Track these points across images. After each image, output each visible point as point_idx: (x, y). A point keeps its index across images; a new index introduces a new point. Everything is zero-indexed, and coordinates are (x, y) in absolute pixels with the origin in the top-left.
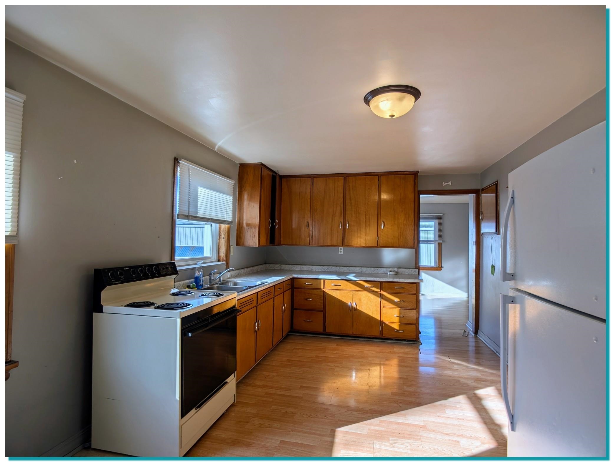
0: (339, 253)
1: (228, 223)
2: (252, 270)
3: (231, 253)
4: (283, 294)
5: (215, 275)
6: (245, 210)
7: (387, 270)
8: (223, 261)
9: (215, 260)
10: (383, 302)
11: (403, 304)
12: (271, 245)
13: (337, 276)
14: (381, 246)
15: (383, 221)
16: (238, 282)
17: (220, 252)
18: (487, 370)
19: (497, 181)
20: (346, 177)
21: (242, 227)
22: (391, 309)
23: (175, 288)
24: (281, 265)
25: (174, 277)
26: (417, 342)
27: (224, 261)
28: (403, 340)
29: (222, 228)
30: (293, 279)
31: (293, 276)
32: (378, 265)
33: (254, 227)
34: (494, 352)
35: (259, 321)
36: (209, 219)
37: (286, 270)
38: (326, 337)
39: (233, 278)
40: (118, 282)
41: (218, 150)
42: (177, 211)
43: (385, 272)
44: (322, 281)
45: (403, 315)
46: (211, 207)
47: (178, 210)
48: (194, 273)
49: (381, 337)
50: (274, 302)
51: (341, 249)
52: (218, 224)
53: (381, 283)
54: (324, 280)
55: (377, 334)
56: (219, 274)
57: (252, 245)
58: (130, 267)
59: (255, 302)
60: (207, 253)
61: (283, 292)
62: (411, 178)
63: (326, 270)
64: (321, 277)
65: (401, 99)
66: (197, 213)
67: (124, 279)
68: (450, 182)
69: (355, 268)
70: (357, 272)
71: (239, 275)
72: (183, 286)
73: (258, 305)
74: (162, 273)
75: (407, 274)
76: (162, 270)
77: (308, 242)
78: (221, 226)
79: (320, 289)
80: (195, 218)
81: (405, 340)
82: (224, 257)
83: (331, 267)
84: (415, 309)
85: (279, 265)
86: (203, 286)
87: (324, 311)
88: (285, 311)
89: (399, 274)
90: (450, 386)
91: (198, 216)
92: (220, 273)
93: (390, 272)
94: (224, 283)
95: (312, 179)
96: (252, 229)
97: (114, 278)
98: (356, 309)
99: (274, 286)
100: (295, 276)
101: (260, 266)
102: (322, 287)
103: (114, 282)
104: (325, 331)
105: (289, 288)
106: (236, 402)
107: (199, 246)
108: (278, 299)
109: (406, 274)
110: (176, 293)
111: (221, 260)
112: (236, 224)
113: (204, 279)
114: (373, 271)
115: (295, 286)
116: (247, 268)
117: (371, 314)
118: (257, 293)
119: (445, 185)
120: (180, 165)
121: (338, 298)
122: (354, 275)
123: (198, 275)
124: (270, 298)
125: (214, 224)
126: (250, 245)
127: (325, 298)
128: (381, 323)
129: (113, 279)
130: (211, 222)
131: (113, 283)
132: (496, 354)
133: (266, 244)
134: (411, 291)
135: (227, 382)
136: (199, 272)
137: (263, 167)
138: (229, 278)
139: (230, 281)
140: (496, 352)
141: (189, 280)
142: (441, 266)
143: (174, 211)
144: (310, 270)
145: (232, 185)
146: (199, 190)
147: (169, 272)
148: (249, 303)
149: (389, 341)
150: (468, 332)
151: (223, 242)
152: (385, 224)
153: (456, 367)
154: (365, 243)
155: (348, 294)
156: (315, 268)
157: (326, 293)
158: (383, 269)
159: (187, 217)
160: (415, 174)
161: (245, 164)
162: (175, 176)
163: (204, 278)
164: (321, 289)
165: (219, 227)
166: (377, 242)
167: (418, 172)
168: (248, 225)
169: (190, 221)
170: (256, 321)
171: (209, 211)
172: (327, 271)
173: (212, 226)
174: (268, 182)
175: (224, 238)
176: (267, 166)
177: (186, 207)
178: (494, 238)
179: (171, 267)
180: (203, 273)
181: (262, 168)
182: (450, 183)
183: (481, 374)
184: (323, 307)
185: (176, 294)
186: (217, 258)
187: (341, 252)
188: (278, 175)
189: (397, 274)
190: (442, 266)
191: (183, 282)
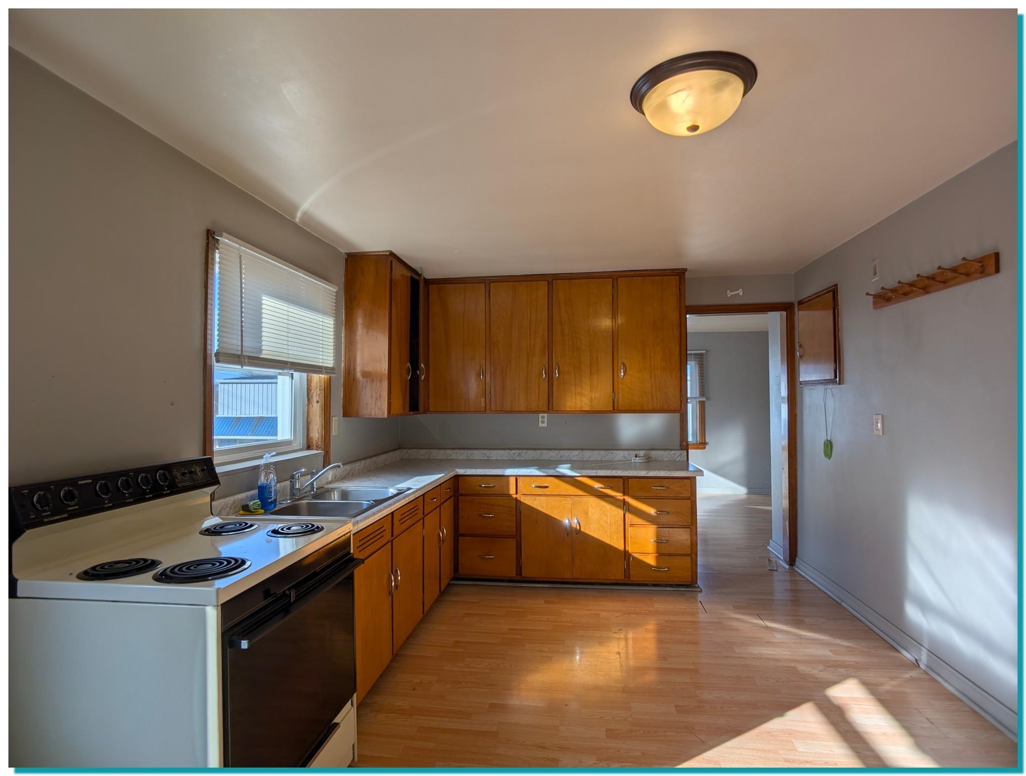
0: (541, 425)
1: (326, 372)
2: (375, 461)
3: (334, 431)
4: (439, 508)
5: (302, 479)
6: (359, 346)
7: (629, 454)
8: (317, 448)
9: (301, 447)
10: (629, 516)
11: (665, 519)
12: (411, 413)
13: (538, 469)
14: (620, 411)
15: (623, 363)
16: (350, 491)
17: (311, 431)
18: (838, 641)
19: (836, 285)
20: (551, 280)
21: (354, 380)
22: (645, 528)
23: (212, 514)
24: (431, 451)
25: (210, 490)
26: (692, 587)
27: (320, 448)
28: (666, 586)
29: (315, 382)
30: (457, 477)
31: (456, 472)
32: (611, 444)
33: (378, 379)
34: (835, 601)
35: (396, 571)
36: (286, 363)
37: (441, 461)
38: (523, 585)
39: (339, 481)
40: (59, 517)
41: (301, 220)
42: (215, 347)
43: (625, 458)
44: (512, 481)
45: (667, 539)
46: (290, 339)
47: (216, 343)
48: (258, 477)
49: (627, 581)
50: (424, 528)
51: (543, 417)
52: (306, 374)
53: (625, 479)
54: (517, 477)
55: (619, 576)
56: (309, 476)
57: (375, 415)
58: (95, 478)
59: (389, 532)
60: (284, 432)
61: (440, 504)
62: (674, 280)
63: (516, 457)
64: (508, 472)
65: (719, 87)
66: (261, 351)
67: (77, 507)
68: (741, 289)
69: (570, 451)
70: (575, 458)
71: (350, 475)
72: (233, 507)
73: (393, 538)
74: (180, 485)
75: (666, 459)
76: (180, 477)
77: (483, 405)
78: (311, 377)
79: (510, 496)
80: (257, 361)
81: (671, 586)
82: (318, 439)
83: (525, 451)
84: (688, 526)
85: (427, 450)
86: (277, 503)
87: (517, 536)
88: (444, 541)
89: (652, 461)
90: (783, 682)
91: (262, 356)
92: (313, 474)
93: (636, 457)
94: (322, 493)
95: (487, 285)
96: (375, 383)
97: (49, 507)
98: (579, 532)
99: (423, 495)
100: (461, 471)
101: (390, 454)
102: (512, 491)
103: (47, 516)
104: (521, 575)
105: (448, 497)
106: (356, 759)
107: (269, 415)
108: (432, 520)
109: (664, 459)
110: (215, 529)
111: (313, 446)
112: (342, 374)
113: (280, 487)
114: (605, 457)
115: (461, 492)
116: (365, 458)
117: (607, 541)
118: (392, 513)
119: (731, 296)
120: (221, 246)
121: (544, 511)
122: (569, 465)
123: (265, 482)
124: (417, 519)
125: (296, 375)
126: (371, 415)
127: (518, 512)
128: (626, 555)
129: (45, 511)
130: (291, 369)
131: (46, 520)
132: (840, 605)
133: (402, 412)
134: (681, 494)
135: (337, 724)
136: (267, 475)
137: (394, 259)
138: (330, 483)
139: (333, 489)
140: (840, 602)
141: (246, 493)
142: (704, 442)
143: (209, 347)
144: (486, 458)
145: (333, 295)
146: (263, 302)
147: (198, 480)
148: (377, 538)
149: (641, 588)
150: (776, 562)
151: (317, 409)
152: (627, 368)
153: (779, 637)
154: (591, 405)
155: (564, 502)
156: (496, 455)
157: (520, 501)
158: (622, 452)
159: (237, 359)
160: (680, 274)
161: (357, 253)
162: (210, 271)
163: (278, 485)
164: (509, 494)
165: (307, 380)
166: (613, 402)
167: (686, 270)
168: (366, 375)
169: (244, 367)
170: (390, 571)
171: (286, 347)
172: (518, 460)
173: (292, 378)
174: (403, 292)
175: (318, 402)
176: (401, 258)
177: (235, 336)
178: (828, 390)
179: (203, 470)
180: (275, 478)
181: (391, 262)
182: (740, 292)
183: (830, 651)
184: (515, 529)
185: (213, 532)
186: (306, 443)
187: (542, 422)
188: (422, 278)
189: (649, 462)
190: (707, 441)
191: (232, 499)
